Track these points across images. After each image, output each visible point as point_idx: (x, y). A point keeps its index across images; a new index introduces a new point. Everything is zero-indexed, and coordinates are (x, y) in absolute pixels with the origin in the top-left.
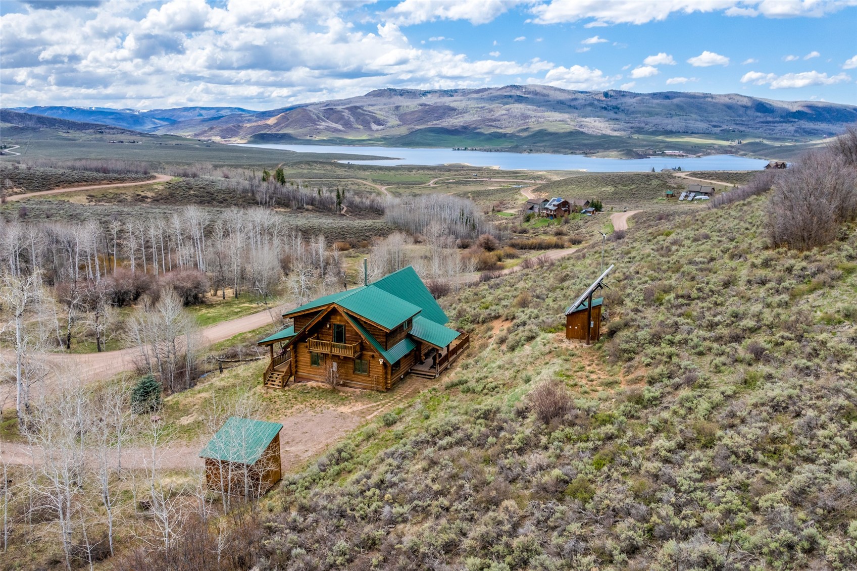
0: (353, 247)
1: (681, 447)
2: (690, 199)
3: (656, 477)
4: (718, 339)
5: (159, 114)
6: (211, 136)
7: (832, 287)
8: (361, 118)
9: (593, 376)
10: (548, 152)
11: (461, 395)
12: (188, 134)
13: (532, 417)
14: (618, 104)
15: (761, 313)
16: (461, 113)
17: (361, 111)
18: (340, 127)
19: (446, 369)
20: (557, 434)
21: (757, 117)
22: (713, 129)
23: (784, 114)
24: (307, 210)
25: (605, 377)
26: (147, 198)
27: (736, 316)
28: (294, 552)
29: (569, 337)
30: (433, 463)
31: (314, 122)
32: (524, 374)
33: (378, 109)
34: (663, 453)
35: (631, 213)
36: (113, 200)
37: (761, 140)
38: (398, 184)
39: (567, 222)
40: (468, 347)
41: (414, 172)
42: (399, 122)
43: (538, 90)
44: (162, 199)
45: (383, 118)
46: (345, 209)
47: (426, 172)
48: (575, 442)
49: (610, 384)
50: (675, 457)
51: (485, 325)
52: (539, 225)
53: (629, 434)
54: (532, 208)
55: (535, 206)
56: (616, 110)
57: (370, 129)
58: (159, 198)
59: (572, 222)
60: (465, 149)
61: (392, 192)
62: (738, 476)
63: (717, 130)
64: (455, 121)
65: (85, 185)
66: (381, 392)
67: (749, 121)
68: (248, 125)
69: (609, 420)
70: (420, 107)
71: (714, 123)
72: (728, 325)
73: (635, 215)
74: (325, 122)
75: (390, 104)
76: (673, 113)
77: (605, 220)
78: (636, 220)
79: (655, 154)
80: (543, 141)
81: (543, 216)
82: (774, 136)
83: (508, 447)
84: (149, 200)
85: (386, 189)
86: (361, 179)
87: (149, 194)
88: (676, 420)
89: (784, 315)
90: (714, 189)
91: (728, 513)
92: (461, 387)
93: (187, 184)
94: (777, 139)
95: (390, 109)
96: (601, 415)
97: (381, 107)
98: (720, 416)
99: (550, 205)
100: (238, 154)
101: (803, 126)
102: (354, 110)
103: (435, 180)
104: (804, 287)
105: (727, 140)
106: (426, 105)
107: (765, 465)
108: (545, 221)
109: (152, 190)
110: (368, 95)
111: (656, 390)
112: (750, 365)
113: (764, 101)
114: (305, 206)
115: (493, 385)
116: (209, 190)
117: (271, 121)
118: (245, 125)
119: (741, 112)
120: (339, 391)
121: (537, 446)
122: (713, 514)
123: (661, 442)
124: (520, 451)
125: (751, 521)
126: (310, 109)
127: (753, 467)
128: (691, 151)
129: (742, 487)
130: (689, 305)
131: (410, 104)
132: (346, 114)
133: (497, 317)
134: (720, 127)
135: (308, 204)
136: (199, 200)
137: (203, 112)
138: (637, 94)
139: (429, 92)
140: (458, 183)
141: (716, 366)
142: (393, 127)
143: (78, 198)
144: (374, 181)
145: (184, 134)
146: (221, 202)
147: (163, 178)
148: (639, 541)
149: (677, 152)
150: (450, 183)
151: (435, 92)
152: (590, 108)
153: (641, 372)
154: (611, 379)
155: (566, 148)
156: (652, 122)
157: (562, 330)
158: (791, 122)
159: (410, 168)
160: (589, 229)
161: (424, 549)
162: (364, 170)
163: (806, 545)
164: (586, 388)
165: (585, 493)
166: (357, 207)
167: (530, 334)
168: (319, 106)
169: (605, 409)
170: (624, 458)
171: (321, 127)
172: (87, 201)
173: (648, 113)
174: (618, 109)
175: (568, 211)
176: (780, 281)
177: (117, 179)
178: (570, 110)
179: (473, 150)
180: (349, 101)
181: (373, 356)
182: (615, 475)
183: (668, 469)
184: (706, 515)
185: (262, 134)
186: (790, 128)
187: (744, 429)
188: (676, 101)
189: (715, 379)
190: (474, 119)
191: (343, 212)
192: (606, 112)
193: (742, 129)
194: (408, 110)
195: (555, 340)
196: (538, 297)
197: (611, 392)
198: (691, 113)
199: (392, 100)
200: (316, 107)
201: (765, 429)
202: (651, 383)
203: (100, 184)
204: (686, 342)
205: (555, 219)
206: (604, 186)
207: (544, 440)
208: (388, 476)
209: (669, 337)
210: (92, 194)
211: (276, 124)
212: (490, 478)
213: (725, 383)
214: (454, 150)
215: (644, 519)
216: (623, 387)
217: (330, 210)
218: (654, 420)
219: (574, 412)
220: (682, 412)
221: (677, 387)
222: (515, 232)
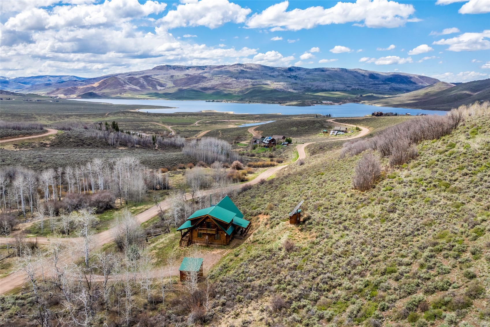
0: (169, 170)
1: (325, 255)
2: (335, 134)
3: (318, 262)
4: (336, 223)
5: (22, 80)
6: (58, 94)
7: (368, 206)
8: (151, 83)
9: (300, 236)
10: (260, 103)
11: (258, 245)
12: (43, 93)
13: (283, 250)
14: (297, 74)
15: (347, 215)
16: (209, 80)
17: (150, 79)
18: (138, 88)
19: (245, 235)
20: (292, 254)
21: (370, 81)
22: (347, 88)
23: (384, 80)
24: (137, 148)
25: (303, 236)
26: (47, 144)
27: (341, 215)
28: (227, 290)
29: (291, 223)
30: (257, 265)
31: (122, 85)
32: (277, 237)
33: (161, 77)
34: (320, 257)
35: (306, 144)
36: (28, 147)
37: (372, 94)
38: (177, 124)
39: (274, 150)
40: (251, 226)
41: (186, 117)
42: (173, 85)
43: (253, 66)
44: (55, 145)
45: (164, 82)
46: (157, 146)
47: (193, 117)
48: (297, 256)
49: (305, 239)
50: (323, 257)
51: (256, 217)
52: (260, 151)
53: (311, 252)
54: (255, 142)
55: (257, 140)
56: (296, 78)
57: (156, 89)
58: (54, 144)
59: (277, 149)
60: (213, 101)
61: (174, 129)
62: (337, 260)
63: (349, 89)
64: (206, 84)
65: (10, 138)
66: (225, 245)
67: (366, 83)
68: (81, 87)
69: (306, 249)
70: (185, 76)
71: (347, 85)
72: (339, 219)
73: (308, 145)
74: (129, 85)
75: (167, 74)
76: (326, 79)
77: (294, 149)
78: (309, 149)
79: (317, 103)
80: (257, 96)
81: (262, 147)
82: (379, 92)
83: (279, 259)
84: (48, 146)
85: (171, 128)
86: (156, 122)
87: (48, 142)
88: (323, 248)
89: (354, 215)
90: (346, 129)
91: (334, 268)
92: (258, 242)
93: (68, 135)
94: (380, 94)
95: (167, 77)
96: (304, 248)
97: (162, 76)
98: (334, 246)
99: (265, 140)
100: (78, 107)
101: (394, 86)
102: (146, 78)
103: (198, 121)
104: (360, 205)
105: (355, 94)
106: (189, 75)
107: (343, 257)
108: (263, 149)
109: (49, 139)
110: (154, 69)
111: (318, 240)
112: (343, 231)
113: (374, 73)
114: (135, 145)
115: (268, 241)
116: (81, 138)
117: (96, 85)
118: (79, 87)
119: (361, 79)
120: (210, 246)
121: (286, 258)
122: (331, 268)
123: (320, 254)
124: (282, 260)
125: (339, 269)
126: (119, 77)
127: (340, 258)
128: (336, 101)
129: (338, 263)
130: (327, 211)
131: (180, 75)
132: (142, 80)
133: (260, 214)
134: (351, 87)
135: (137, 144)
136: (76, 144)
137: (51, 79)
138: (307, 69)
139: (190, 67)
140: (211, 123)
141: (334, 232)
142: (170, 88)
143: (9, 146)
144: (164, 123)
145: (40, 93)
146: (89, 145)
147: (53, 132)
148: (315, 276)
149: (329, 102)
150: (207, 123)
151: (194, 67)
152: (281, 77)
153: (314, 234)
154: (305, 237)
155: (269, 100)
156: (315, 85)
157: (288, 220)
158: (387, 84)
159: (184, 115)
160: (286, 154)
161: (263, 285)
162: (157, 116)
163: (348, 272)
164: (298, 240)
165: (301, 268)
166: (163, 144)
167: (277, 222)
168: (124, 75)
169: (305, 246)
170: (310, 259)
171: (127, 88)
172: (14, 148)
173: (313, 79)
174: (297, 77)
175: (275, 144)
176: (355, 203)
177: (28, 134)
178: (271, 78)
179: (217, 101)
180: (143, 72)
181: (222, 233)
182: (308, 263)
183: (321, 260)
184: (329, 270)
185: (90, 93)
186: (387, 87)
187: (339, 249)
188: (327, 73)
189: (334, 236)
190: (217, 83)
191: (156, 148)
192: (290, 79)
193: (362, 88)
194: (178, 78)
195: (286, 224)
196: (276, 205)
197: (306, 241)
198: (335, 79)
199: (169, 72)
200: (122, 76)
201: (344, 249)
202: (317, 238)
203: (18, 137)
204: (326, 224)
205: (268, 148)
206: (292, 127)
207: (288, 256)
208: (245, 270)
209: (321, 223)
210: (16, 144)
211: (99, 87)
212: (275, 267)
213: (336, 237)
214: (206, 101)
215: (316, 272)
216: (309, 239)
217: (149, 147)
218: (318, 248)
219: (296, 248)
220: (325, 246)
221: (324, 239)
222: (248, 156)
